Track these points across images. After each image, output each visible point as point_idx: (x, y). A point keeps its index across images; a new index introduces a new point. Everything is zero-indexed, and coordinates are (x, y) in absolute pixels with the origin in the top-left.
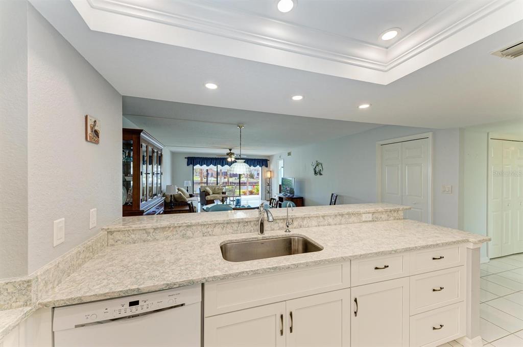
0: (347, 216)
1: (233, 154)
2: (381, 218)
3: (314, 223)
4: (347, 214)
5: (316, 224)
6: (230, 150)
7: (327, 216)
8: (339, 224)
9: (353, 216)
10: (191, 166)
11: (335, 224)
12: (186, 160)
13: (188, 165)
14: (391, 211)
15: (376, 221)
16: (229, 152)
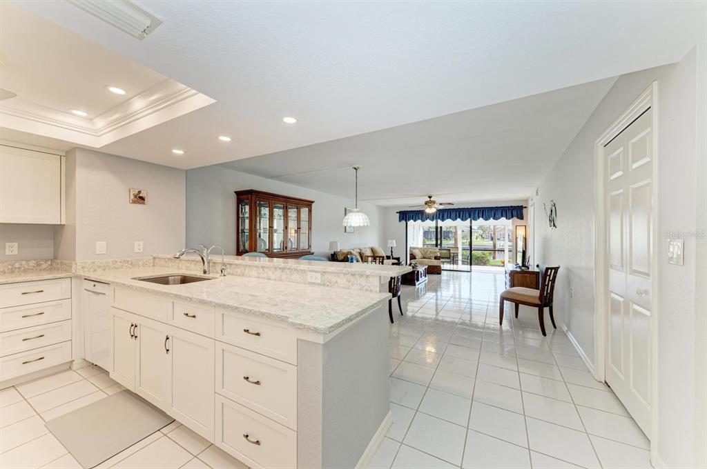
0: (288, 272)
1: (434, 202)
2: (336, 282)
3: (254, 273)
4: (289, 269)
5: (256, 275)
6: (430, 197)
7: (267, 268)
8: (279, 280)
9: (295, 273)
10: (404, 222)
11: (275, 280)
12: (398, 214)
13: (400, 221)
14: (353, 275)
15: (328, 286)
16: (429, 199)
